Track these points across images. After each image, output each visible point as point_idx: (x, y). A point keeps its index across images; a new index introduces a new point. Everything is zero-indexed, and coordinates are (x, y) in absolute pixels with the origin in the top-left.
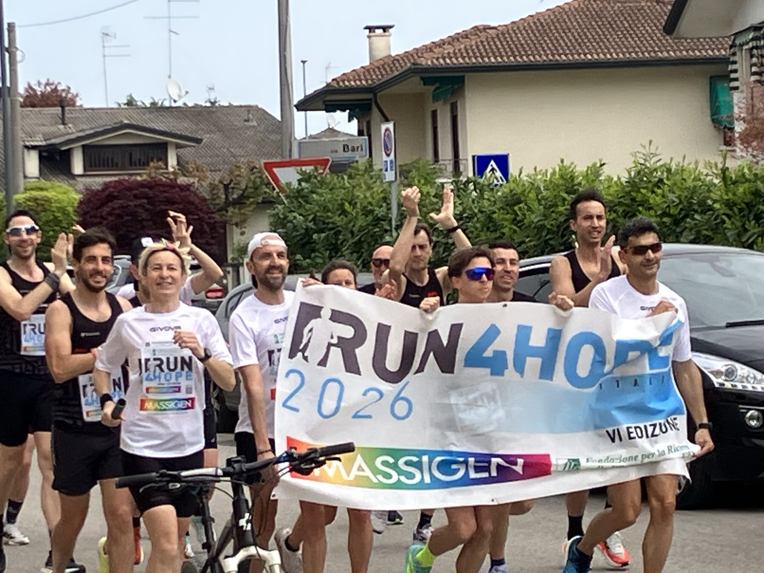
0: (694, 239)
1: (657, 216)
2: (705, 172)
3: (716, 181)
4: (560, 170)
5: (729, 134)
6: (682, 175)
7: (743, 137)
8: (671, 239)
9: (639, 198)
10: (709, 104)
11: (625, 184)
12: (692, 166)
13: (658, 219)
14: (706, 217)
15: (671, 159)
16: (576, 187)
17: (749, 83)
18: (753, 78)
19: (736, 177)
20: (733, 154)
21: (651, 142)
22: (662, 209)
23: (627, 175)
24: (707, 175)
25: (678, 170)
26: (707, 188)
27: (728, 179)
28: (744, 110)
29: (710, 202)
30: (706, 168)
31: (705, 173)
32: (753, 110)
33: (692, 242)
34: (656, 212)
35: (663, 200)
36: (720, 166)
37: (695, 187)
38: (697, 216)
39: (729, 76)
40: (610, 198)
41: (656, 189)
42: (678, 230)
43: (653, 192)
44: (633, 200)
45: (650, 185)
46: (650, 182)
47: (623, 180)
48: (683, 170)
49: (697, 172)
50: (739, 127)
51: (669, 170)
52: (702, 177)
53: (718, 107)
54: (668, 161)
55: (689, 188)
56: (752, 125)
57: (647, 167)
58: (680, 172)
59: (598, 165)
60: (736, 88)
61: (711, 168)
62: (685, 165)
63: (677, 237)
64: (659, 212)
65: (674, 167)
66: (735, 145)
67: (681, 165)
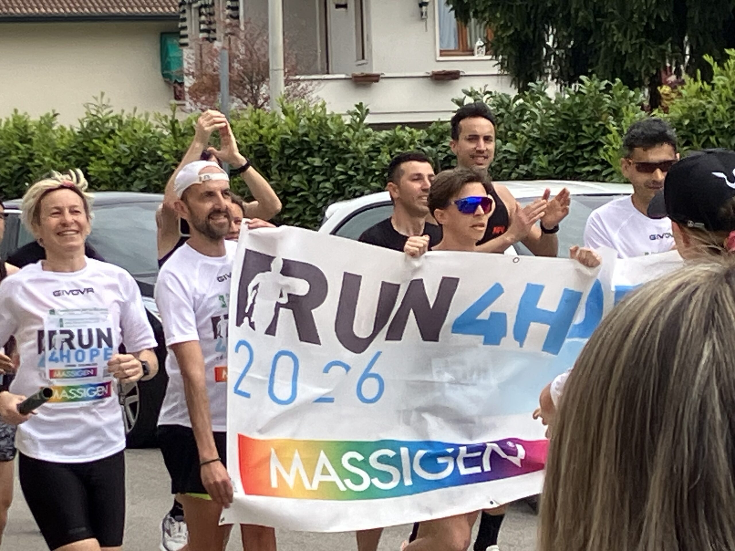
0: (145, 188)
1: (108, 166)
2: (155, 123)
3: (166, 133)
4: (14, 120)
5: (179, 88)
6: (132, 127)
7: (192, 92)
8: (122, 188)
9: (92, 148)
10: (159, 59)
11: (78, 134)
12: (143, 118)
13: (110, 169)
14: (156, 167)
15: (123, 111)
16: (29, 137)
17: (198, 39)
18: (202, 35)
19: (185, 129)
20: (183, 108)
21: (103, 94)
22: (114, 159)
23: (79, 126)
24: (157, 127)
25: (129, 122)
26: (156, 140)
27: (178, 131)
28: (193, 66)
29: (159, 153)
30: (156, 120)
31: (155, 125)
32: (201, 67)
33: (143, 191)
34: (107, 162)
35: (115, 150)
36: (170, 118)
37: (145, 138)
38: (147, 167)
39: (179, 33)
40: (63, 147)
41: (108, 140)
42: (129, 179)
43: (105, 142)
44: (86, 149)
45: (102, 136)
46: (102, 132)
47: (76, 130)
48: (134, 122)
49: (147, 124)
50: (189, 82)
51: (120, 122)
52: (152, 129)
53: (169, 63)
54: (119, 113)
55: (139, 140)
56: (201, 81)
57: (99, 119)
58: (131, 124)
59: (51, 115)
60: (186, 45)
61: (161, 120)
62: (136, 117)
63: (128, 186)
64: (111, 162)
65: (125, 119)
66: (184, 99)
67: (132, 116)
